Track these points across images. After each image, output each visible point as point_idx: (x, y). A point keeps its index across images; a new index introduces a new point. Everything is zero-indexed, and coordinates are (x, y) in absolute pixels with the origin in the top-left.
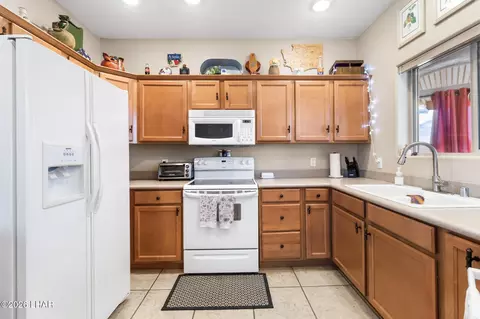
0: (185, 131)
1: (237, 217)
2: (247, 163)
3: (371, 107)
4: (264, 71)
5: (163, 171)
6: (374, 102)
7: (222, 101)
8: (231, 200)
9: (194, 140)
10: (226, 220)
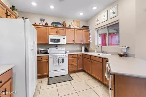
0: (48, 40)
1: (63, 62)
2: (63, 49)
3: (90, 36)
4: (67, 26)
5: (40, 51)
6: (91, 35)
7: (57, 33)
8: (62, 58)
9: (50, 43)
10: (61, 63)
